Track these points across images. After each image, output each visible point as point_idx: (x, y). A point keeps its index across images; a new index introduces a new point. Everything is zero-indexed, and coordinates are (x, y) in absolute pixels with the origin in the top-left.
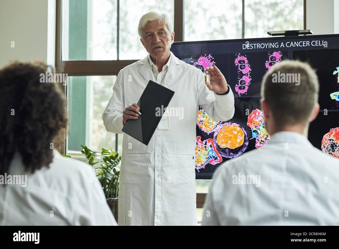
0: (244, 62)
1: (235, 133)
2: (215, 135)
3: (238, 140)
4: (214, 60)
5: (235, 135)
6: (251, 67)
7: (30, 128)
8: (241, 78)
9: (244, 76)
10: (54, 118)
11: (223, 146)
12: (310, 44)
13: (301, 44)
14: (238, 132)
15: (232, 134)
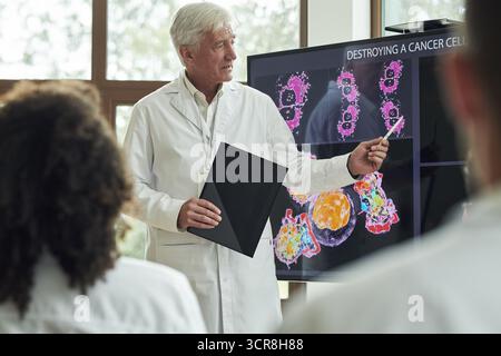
0: (349, 81)
1: (338, 203)
2: (310, 208)
3: (342, 216)
4: (309, 81)
5: (337, 207)
6: (359, 90)
7: (69, 210)
8: (346, 109)
9: (350, 106)
10: (109, 185)
11: (321, 226)
12: (444, 43)
13: (431, 45)
14: (342, 201)
15: (333, 204)
